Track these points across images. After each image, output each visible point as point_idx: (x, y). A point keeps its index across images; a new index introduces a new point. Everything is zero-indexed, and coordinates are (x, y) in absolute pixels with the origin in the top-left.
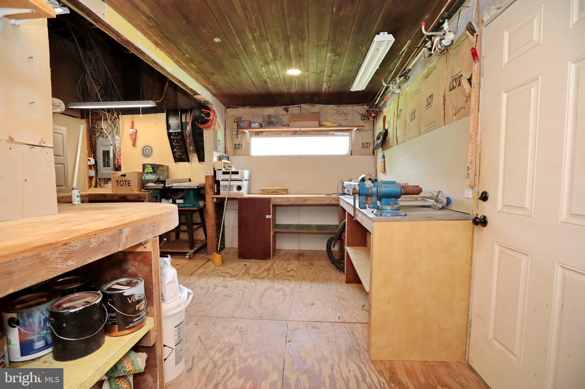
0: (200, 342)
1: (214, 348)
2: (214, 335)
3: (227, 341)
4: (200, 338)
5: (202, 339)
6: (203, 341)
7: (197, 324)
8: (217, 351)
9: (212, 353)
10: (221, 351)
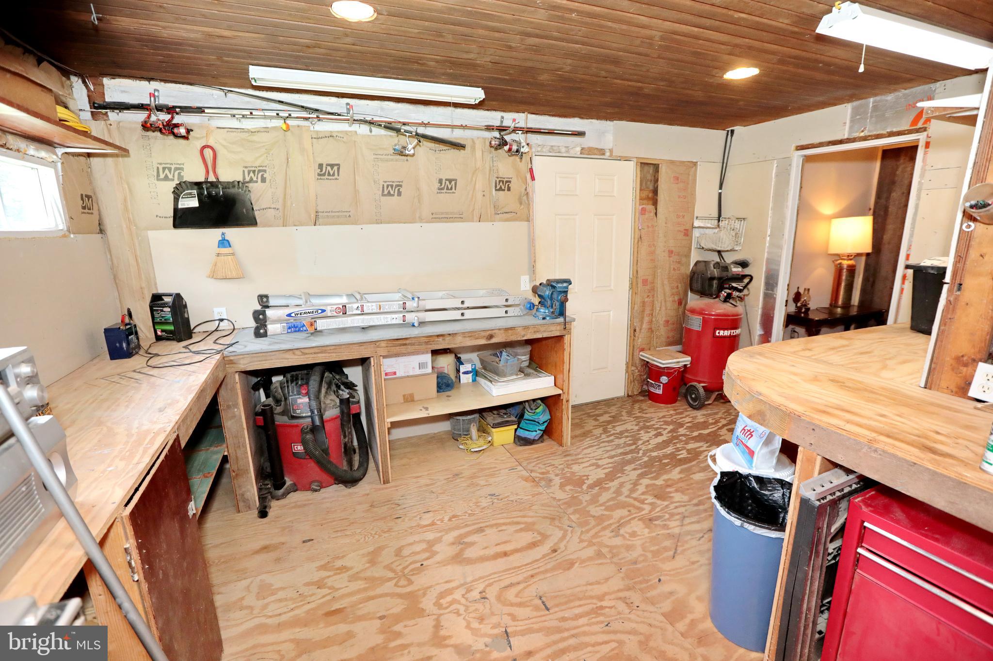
0: (678, 552)
1: (669, 534)
2: (652, 548)
3: (647, 530)
4: (674, 557)
5: (671, 553)
6: (674, 551)
7: (660, 580)
8: (668, 529)
9: (677, 531)
10: (665, 525)
